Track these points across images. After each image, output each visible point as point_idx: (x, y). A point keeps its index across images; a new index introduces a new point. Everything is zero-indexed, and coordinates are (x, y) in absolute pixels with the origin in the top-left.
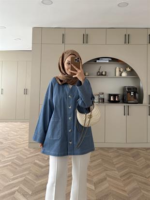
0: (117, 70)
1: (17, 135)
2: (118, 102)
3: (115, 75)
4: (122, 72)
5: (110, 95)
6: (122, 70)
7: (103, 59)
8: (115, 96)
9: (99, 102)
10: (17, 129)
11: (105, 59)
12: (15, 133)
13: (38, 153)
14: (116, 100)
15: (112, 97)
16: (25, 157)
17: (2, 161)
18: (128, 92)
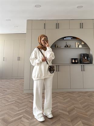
3: (76, 47)
4: (79, 45)
13: (30, 96)
14: (76, 62)
15: (73, 60)
16: (23, 99)
17: (9, 101)
18: (83, 57)
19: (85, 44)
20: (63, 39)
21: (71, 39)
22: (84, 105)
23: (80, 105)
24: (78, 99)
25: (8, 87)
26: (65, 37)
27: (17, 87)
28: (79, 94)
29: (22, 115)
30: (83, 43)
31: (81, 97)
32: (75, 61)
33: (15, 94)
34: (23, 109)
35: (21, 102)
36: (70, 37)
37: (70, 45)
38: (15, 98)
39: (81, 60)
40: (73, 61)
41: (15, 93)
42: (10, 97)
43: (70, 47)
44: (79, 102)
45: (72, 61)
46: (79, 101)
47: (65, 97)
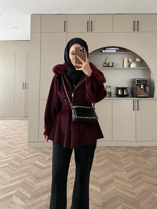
0: (126, 60)
2: (126, 96)
3: (123, 67)
4: (131, 63)
5: (118, 89)
6: (130, 61)
7: (110, 49)
8: (123, 89)
10: (15, 127)
13: (38, 153)
14: (125, 94)
15: (120, 91)
16: (24, 158)
18: (138, 85)
19: (142, 61)
20: (102, 52)
21: (115, 51)
22: (132, 173)
23: (125, 173)
25: (4, 135)
26: (104, 49)
27: (18, 136)
28: (127, 151)
29: (15, 191)
30: (138, 60)
32: (122, 93)
33: (12, 149)
34: (19, 179)
35: (20, 165)
36: (114, 49)
37: (113, 63)
38: (11, 157)
39: (134, 91)
40: (120, 93)
41: (13, 147)
43: (112, 66)
44: (125, 167)
45: (117, 92)
46: (125, 164)
47: (101, 156)
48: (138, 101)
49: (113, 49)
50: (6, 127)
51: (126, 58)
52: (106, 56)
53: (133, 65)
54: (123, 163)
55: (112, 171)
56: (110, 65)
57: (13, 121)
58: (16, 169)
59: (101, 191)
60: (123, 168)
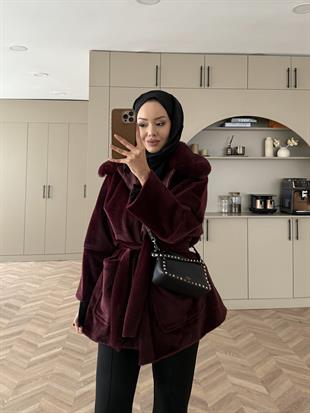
0: (269, 142)
1: (43, 290)
2: (272, 212)
3: (264, 155)
4: (278, 149)
5: (254, 198)
6: (278, 144)
7: (239, 120)
8: (264, 199)
9: (230, 213)
10: (34, 276)
11: (243, 120)
12: (38, 286)
14: (269, 207)
15: (258, 201)
17: (40, 345)
18: (296, 191)
21: (249, 125)
24: (281, 334)
25: (21, 293)
28: (280, 317)
30: (293, 142)
31: (291, 328)
33: (54, 320)
35: (86, 349)
36: (248, 120)
37: (244, 148)
38: (60, 335)
39: (287, 202)
40: (259, 206)
41: (53, 315)
42: (40, 331)
43: (243, 154)
46: (288, 342)
48: (297, 221)
49: (245, 120)
50: (17, 277)
51: (269, 139)
52: (231, 134)
53: (283, 153)
54: (284, 340)
55: (271, 355)
56: (240, 151)
57: (23, 264)
58: (82, 358)
59: (268, 391)
60: (288, 348)
